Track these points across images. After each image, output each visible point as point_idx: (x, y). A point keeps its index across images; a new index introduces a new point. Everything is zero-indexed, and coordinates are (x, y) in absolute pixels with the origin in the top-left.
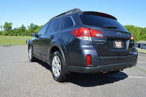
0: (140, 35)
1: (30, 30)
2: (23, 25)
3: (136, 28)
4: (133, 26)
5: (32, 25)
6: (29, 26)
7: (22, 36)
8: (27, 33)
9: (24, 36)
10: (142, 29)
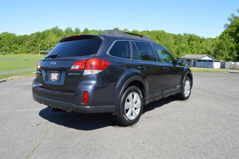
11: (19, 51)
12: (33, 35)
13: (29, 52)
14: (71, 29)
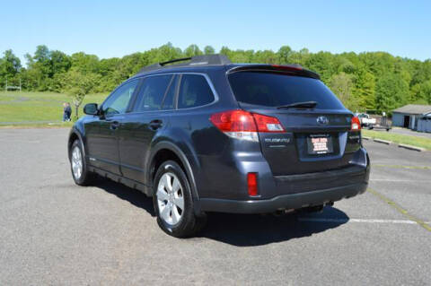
0: (410, 86)
1: (35, 71)
2: (9, 53)
3: (399, 60)
4: (388, 55)
5: (42, 50)
6: (33, 55)
7: (9, 90)
8: (25, 79)
9: (13, 90)
10: (416, 65)
12: (126, 58)
14: (197, 48)
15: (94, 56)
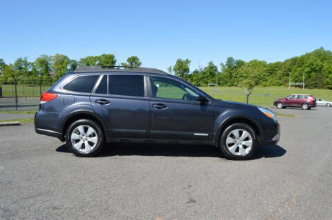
1: (226, 73)
5: (230, 60)
6: (225, 64)
7: (210, 86)
8: (220, 79)
9: (213, 86)
11: (268, 83)
12: (287, 61)
13: (281, 85)
15: (264, 62)
